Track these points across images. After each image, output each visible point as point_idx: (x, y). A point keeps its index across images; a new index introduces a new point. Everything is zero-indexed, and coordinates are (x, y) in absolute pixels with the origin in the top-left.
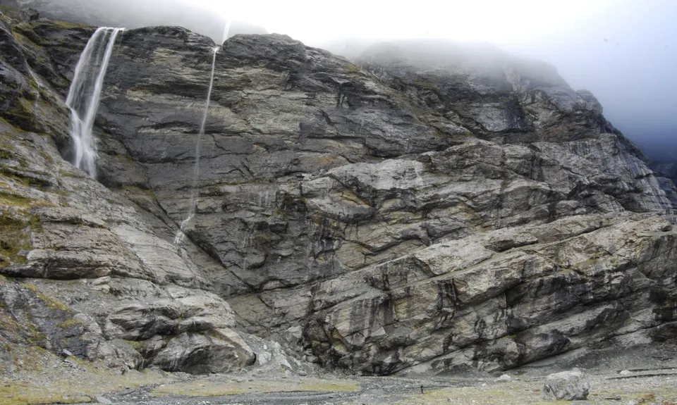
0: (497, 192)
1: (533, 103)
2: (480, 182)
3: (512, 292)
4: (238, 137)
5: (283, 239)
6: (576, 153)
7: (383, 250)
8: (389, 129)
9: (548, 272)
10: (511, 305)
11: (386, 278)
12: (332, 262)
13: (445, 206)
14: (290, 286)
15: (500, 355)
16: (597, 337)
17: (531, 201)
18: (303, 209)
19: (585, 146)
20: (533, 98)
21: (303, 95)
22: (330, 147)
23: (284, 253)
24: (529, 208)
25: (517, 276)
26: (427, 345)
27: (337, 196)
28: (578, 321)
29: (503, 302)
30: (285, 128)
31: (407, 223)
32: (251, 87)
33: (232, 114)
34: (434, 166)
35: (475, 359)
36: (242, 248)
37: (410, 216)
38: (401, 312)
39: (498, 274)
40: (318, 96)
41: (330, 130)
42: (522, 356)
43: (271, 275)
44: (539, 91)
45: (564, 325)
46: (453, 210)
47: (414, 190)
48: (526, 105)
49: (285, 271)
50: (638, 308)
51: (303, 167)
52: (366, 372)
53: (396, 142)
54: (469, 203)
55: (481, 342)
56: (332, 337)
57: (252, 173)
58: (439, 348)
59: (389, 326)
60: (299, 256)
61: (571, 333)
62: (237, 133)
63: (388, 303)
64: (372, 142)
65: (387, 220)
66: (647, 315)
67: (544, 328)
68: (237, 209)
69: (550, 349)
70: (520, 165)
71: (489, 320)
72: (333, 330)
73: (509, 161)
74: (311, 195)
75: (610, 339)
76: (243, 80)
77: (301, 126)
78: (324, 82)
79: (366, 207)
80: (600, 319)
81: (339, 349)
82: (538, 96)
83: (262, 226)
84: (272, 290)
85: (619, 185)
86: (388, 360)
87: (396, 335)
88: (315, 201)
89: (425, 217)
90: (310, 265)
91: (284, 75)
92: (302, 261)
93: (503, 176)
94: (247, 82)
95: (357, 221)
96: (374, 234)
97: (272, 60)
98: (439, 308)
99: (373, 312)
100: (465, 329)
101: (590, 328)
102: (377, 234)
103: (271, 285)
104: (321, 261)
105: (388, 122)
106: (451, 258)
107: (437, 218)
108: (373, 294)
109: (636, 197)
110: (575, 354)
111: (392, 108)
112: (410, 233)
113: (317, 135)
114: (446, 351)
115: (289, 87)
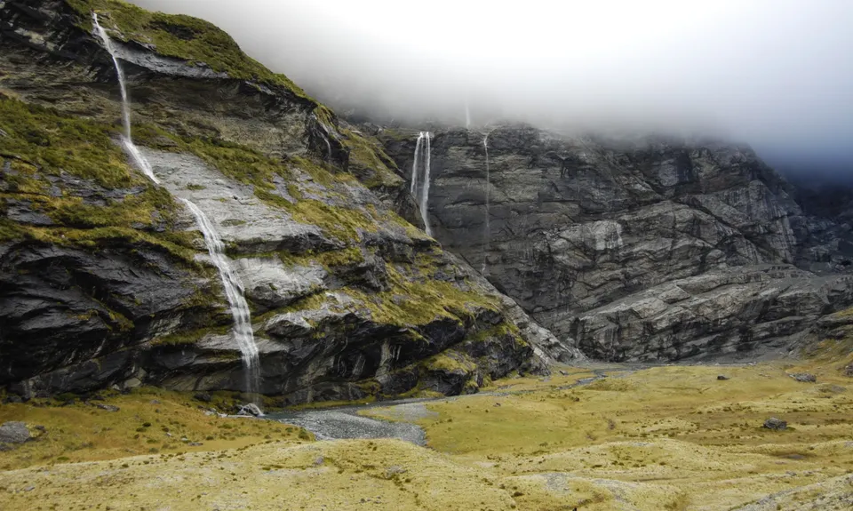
0: (669, 249)
1: (699, 157)
2: (658, 241)
3: (676, 327)
4: (500, 206)
5: (541, 281)
6: (728, 204)
7: (599, 287)
8: (596, 193)
9: (693, 319)
10: (675, 333)
11: (618, 318)
12: (570, 295)
13: (636, 259)
14: (548, 310)
15: (669, 355)
16: (712, 348)
17: (690, 254)
18: (553, 261)
19: (736, 194)
20: (700, 154)
21: (540, 171)
22: (558, 209)
23: (543, 290)
24: (688, 258)
25: (678, 320)
26: (637, 350)
27: (571, 253)
28: (704, 341)
29: (672, 331)
30: (528, 197)
31: (613, 270)
32: (507, 169)
33: (495, 188)
34: (629, 228)
35: (659, 356)
36: (519, 287)
37: (615, 266)
38: (625, 334)
39: (670, 320)
40: (549, 170)
41: (558, 196)
42: (678, 356)
43: (537, 304)
44: (705, 149)
45: (698, 343)
46: (641, 261)
47: (617, 249)
48: (694, 158)
49: (545, 301)
50: (733, 336)
51: (542, 226)
52: (611, 361)
53: (601, 204)
54: (651, 257)
55: (661, 349)
56: (596, 345)
57: (513, 234)
58: (643, 351)
59: (620, 340)
60: (551, 292)
61: (700, 346)
62: (500, 203)
63: (619, 331)
64: (584, 204)
65: (601, 269)
66: (736, 339)
67: (689, 344)
68: (513, 262)
69: (690, 353)
70: (686, 227)
71: (665, 340)
72: (598, 342)
73: (678, 226)
74: (556, 253)
75: (718, 349)
76: (503, 165)
77: (539, 194)
78: (552, 158)
79: (589, 260)
80: (714, 340)
81: (599, 351)
82: (704, 153)
83: (529, 274)
84: (538, 312)
85: (757, 230)
86: (621, 356)
87: (623, 345)
88: (559, 257)
89: (624, 266)
90: (558, 297)
91: (529, 158)
92: (553, 294)
93: (674, 236)
94: (506, 166)
95: (585, 269)
96: (593, 277)
97: (521, 148)
98: (644, 333)
99: (614, 335)
100: (655, 343)
101: (710, 344)
102: (596, 277)
103: (538, 309)
104: (563, 295)
105: (595, 187)
106: (649, 310)
107: (631, 267)
108: (612, 326)
109: (768, 238)
110: (701, 355)
111: (598, 175)
112: (615, 276)
113: (549, 199)
114: (645, 352)
115: (531, 166)
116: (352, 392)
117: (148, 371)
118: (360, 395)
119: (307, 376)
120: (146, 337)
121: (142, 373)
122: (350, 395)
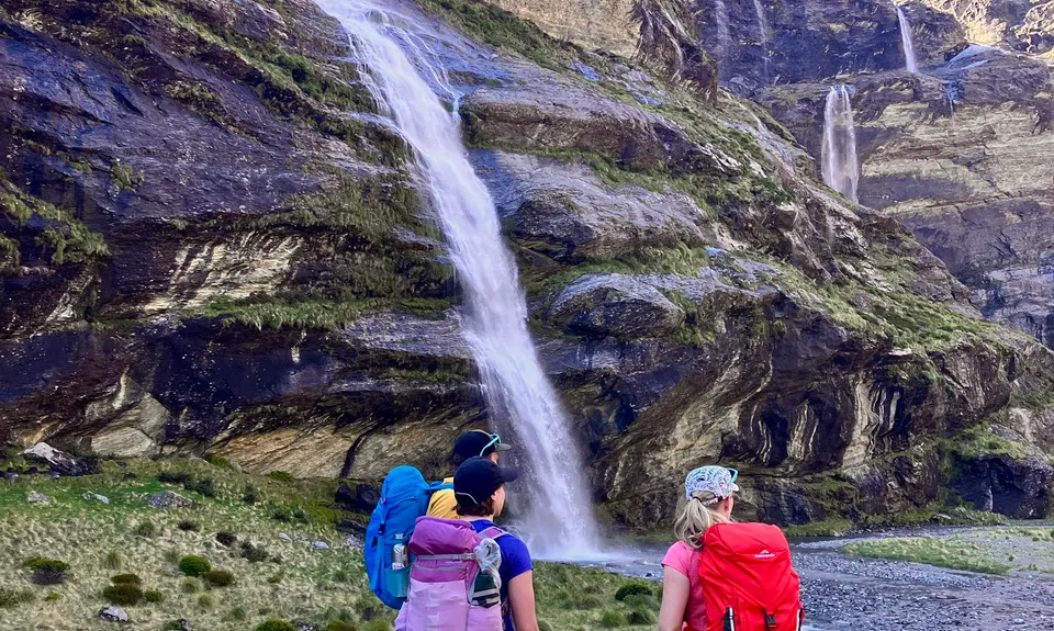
4: (984, 205)
32: (994, 139)
33: (972, 175)
57: (1013, 253)
62: (984, 200)
76: (986, 131)
91: (1032, 117)
116: (790, 501)
117: (173, 407)
118: (809, 510)
119: (671, 453)
120: (162, 292)
121: (153, 413)
122: (785, 510)
